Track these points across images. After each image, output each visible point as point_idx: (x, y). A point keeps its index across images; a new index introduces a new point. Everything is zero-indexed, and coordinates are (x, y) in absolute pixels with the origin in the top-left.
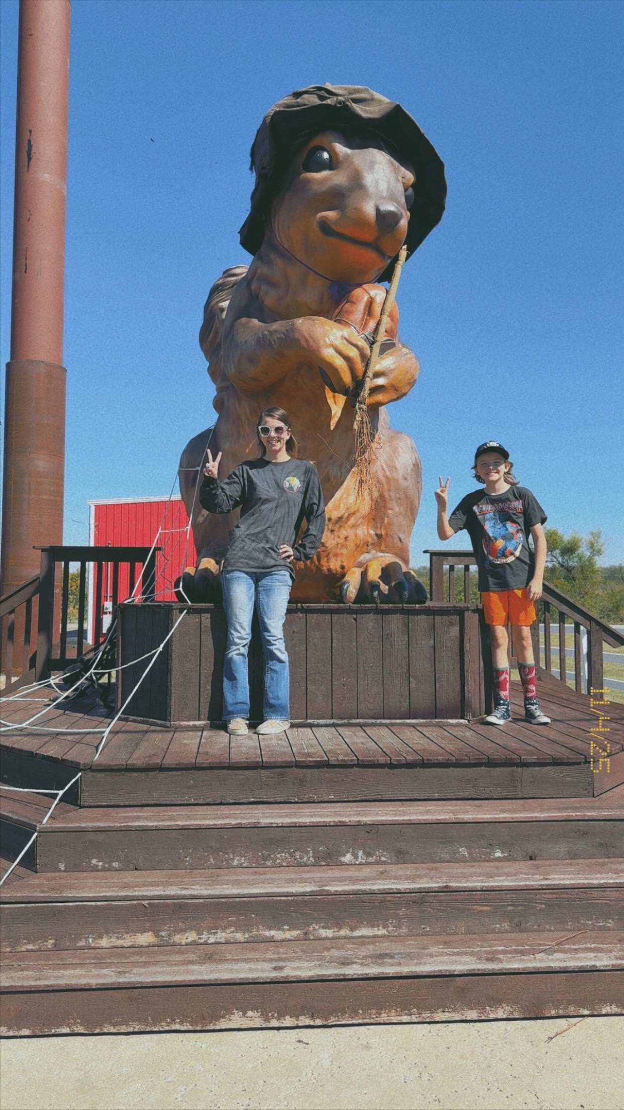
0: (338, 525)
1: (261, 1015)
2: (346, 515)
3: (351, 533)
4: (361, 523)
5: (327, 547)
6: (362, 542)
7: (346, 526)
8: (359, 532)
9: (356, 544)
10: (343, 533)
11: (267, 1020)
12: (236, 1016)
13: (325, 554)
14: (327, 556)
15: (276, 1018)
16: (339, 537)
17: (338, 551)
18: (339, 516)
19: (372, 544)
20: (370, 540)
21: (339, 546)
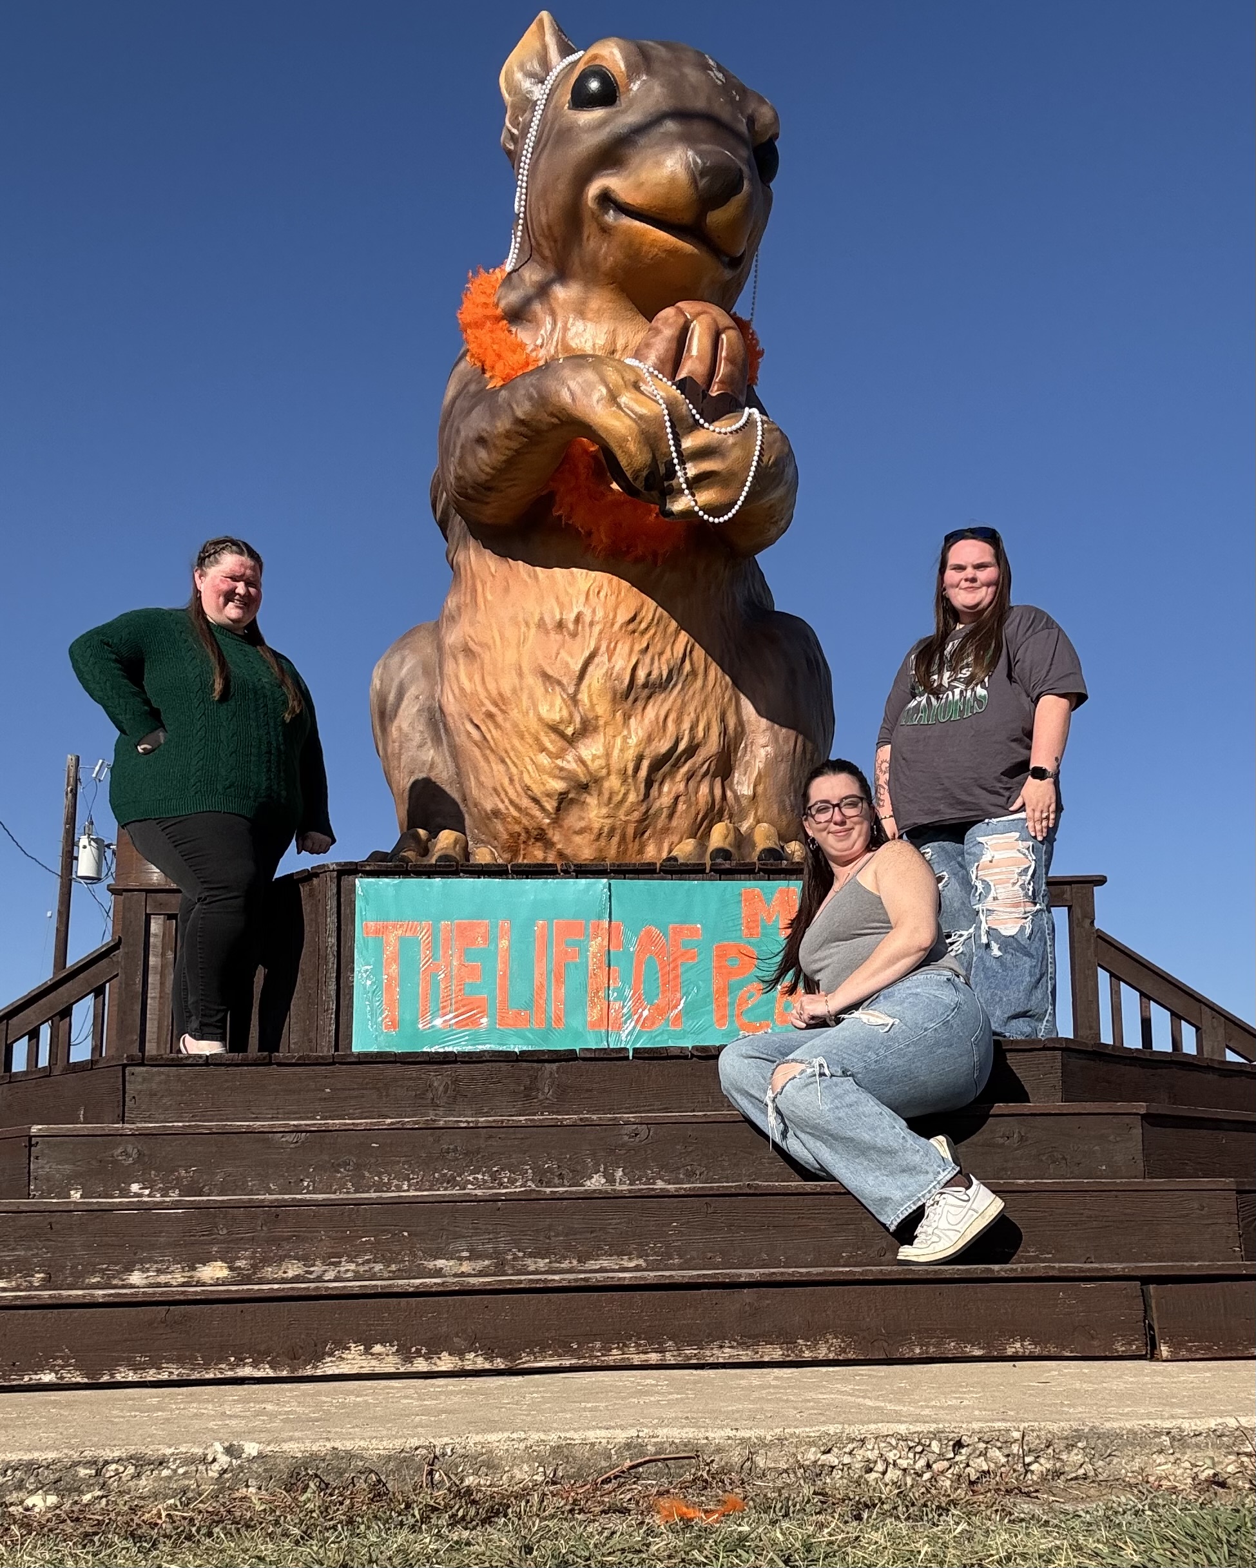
1: (397, 1351)
11: (408, 1360)
12: (352, 1352)
15: (423, 1356)
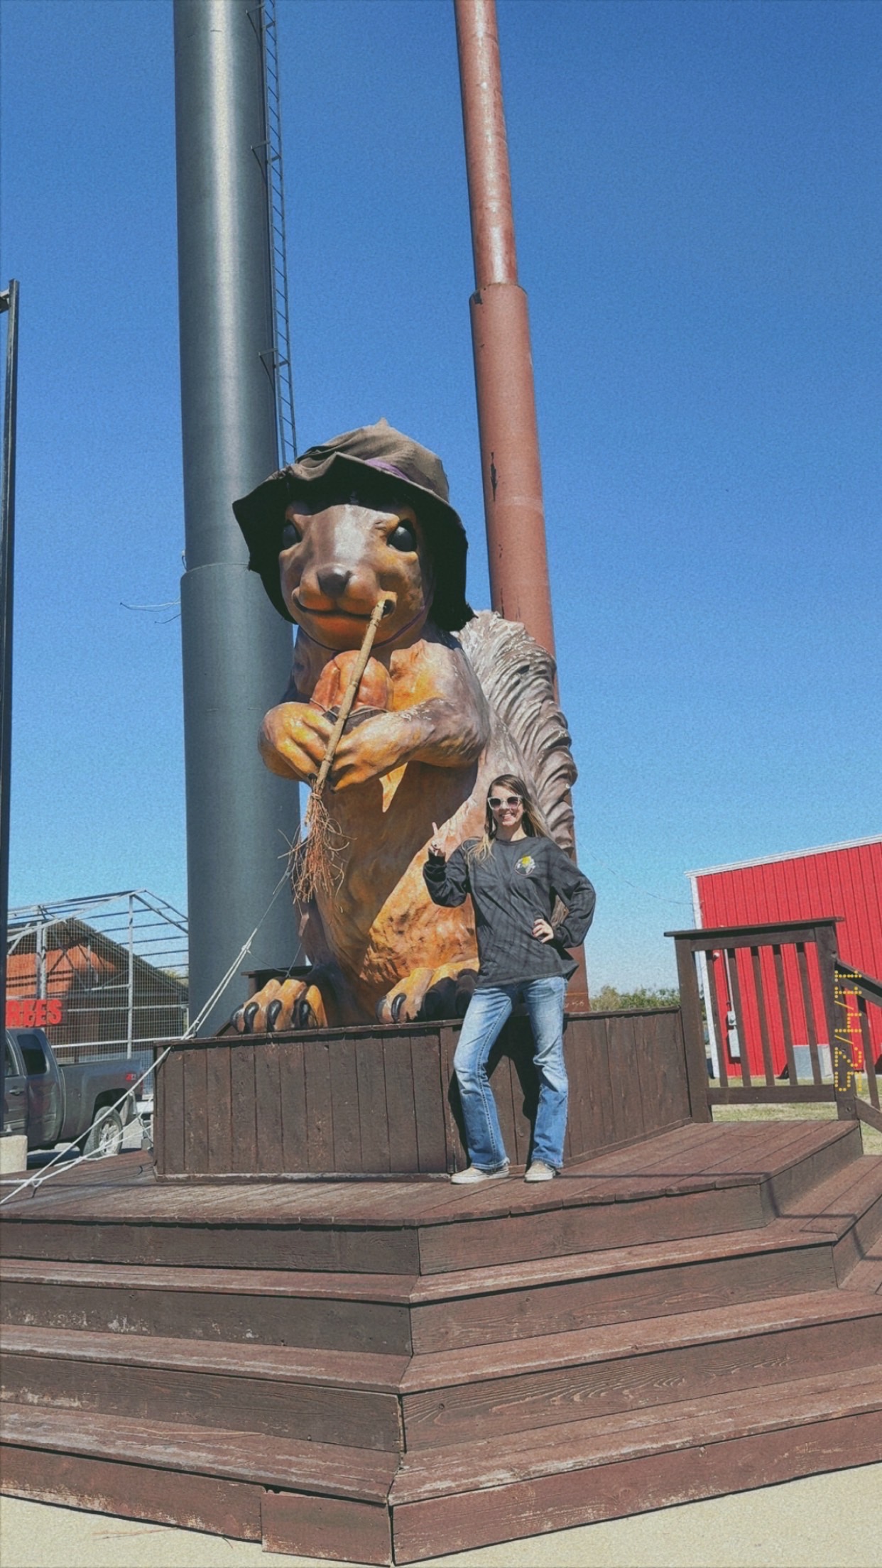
0: (406, 925)
2: (412, 912)
3: (427, 932)
4: (440, 917)
5: (398, 953)
6: (447, 941)
7: (418, 924)
8: (440, 929)
9: (438, 945)
10: (416, 933)
13: (400, 961)
14: (404, 964)
16: (411, 939)
17: (416, 956)
18: (402, 913)
19: (466, 942)
20: (459, 936)
21: (415, 950)
